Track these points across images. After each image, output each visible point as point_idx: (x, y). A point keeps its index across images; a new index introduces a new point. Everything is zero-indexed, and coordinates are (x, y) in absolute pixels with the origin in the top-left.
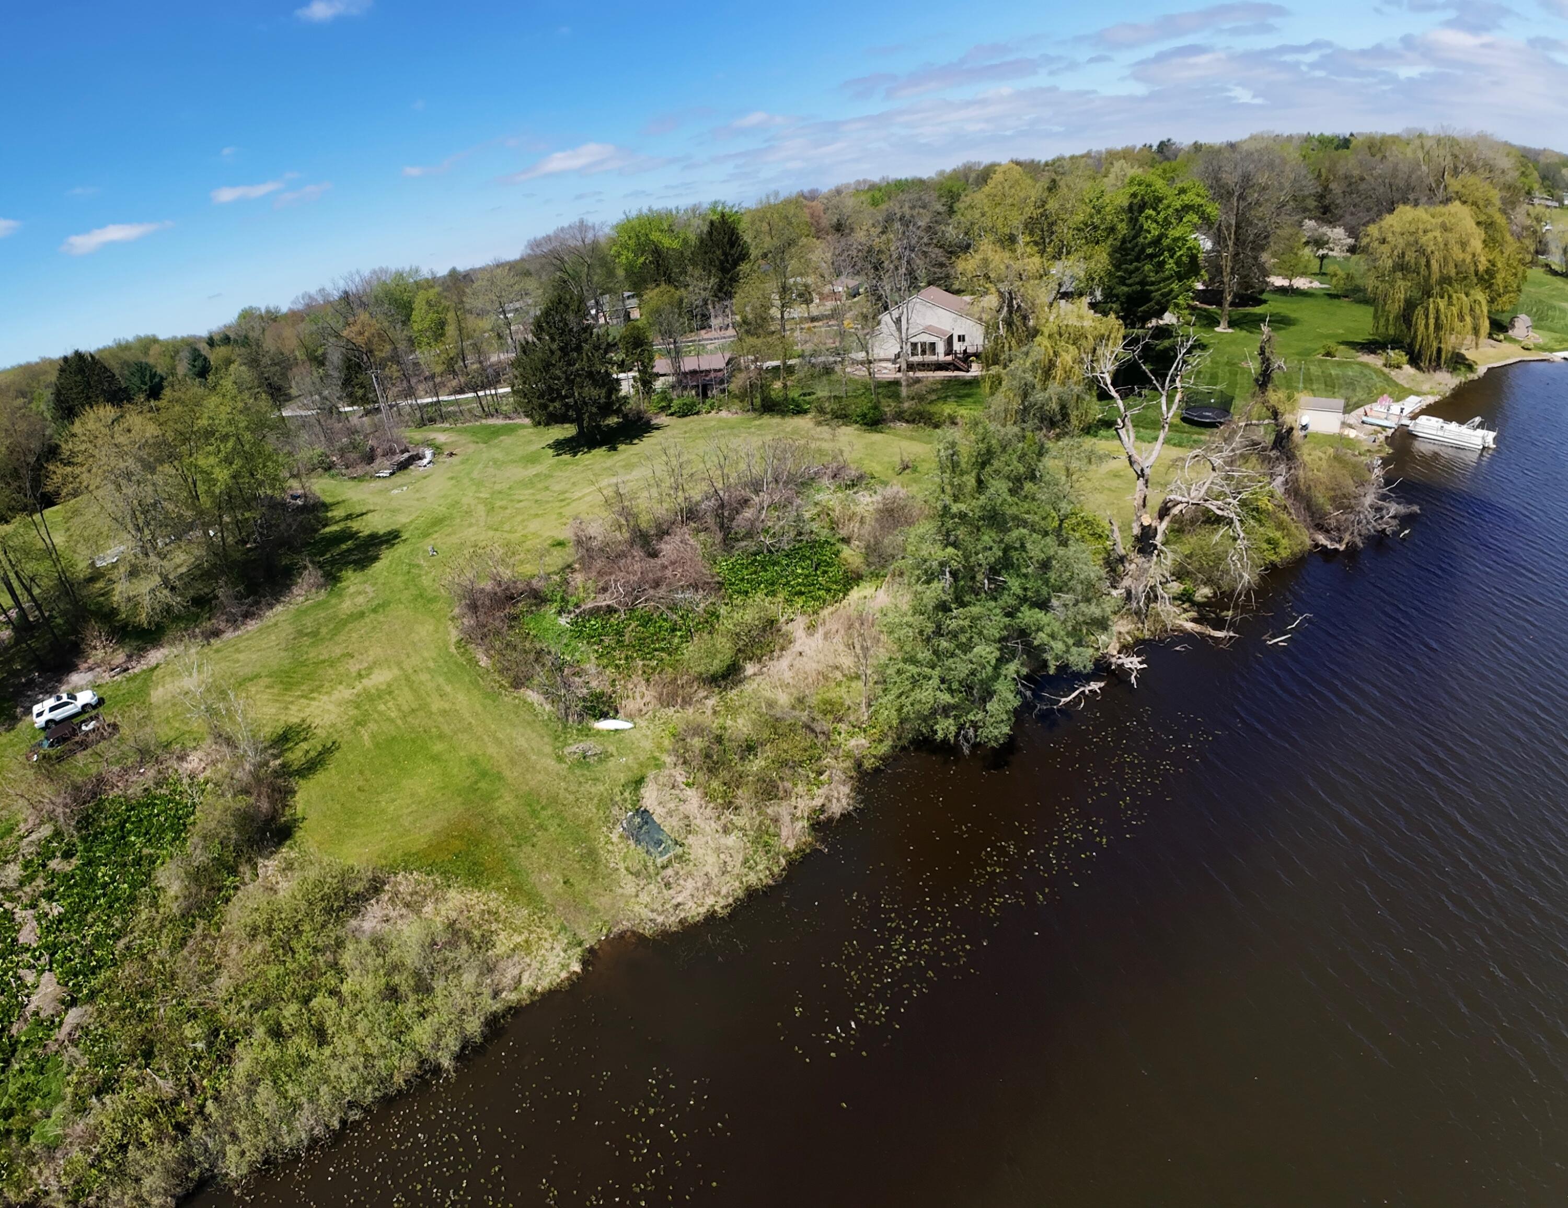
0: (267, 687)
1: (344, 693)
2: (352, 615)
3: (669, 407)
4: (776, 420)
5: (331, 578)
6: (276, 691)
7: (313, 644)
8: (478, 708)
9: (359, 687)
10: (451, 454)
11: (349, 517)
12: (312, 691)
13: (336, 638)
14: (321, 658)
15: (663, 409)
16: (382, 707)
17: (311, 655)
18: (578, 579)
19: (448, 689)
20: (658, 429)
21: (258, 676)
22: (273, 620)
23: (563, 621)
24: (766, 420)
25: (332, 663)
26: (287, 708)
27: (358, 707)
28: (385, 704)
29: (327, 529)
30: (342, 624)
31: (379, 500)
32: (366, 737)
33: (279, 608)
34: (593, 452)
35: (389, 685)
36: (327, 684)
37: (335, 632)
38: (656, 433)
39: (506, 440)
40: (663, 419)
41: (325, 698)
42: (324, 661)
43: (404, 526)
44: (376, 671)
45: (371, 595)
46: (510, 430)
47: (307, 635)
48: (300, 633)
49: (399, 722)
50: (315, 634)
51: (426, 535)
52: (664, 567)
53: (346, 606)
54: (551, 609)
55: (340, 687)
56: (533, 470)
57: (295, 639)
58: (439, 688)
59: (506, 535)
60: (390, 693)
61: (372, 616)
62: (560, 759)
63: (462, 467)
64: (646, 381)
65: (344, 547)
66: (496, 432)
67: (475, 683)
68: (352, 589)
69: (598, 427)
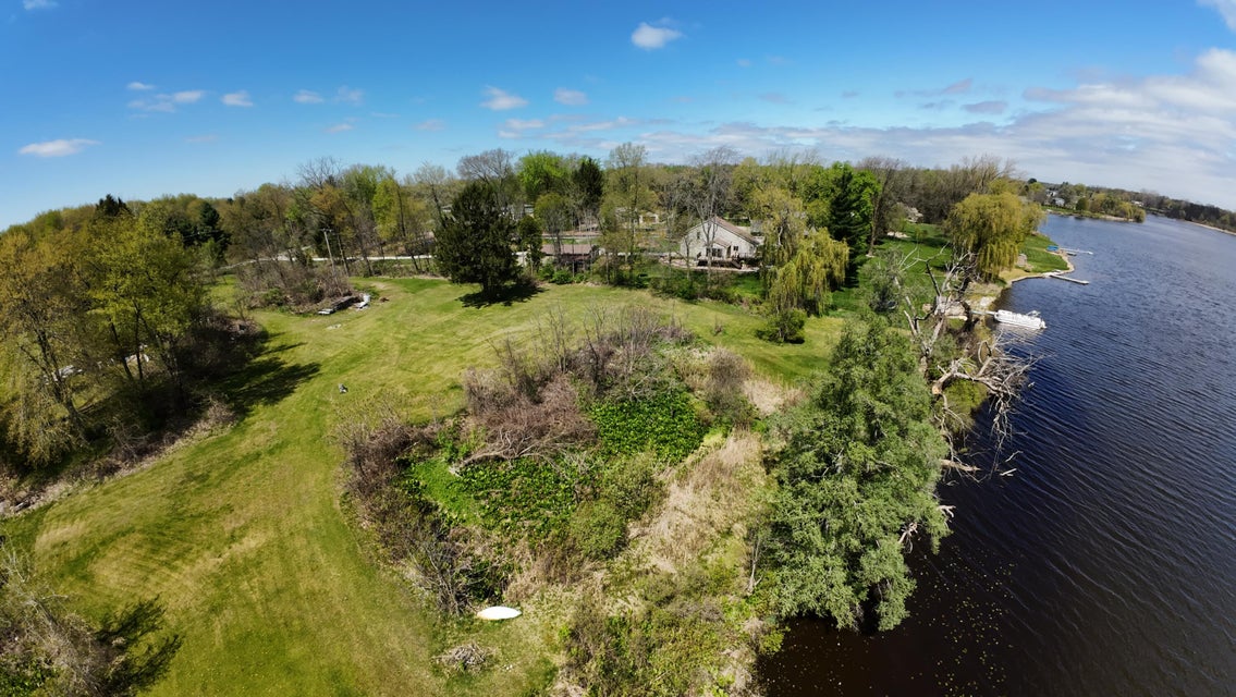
0: (138, 546)
1: (209, 563)
2: (245, 457)
3: (551, 277)
4: (626, 291)
5: (241, 412)
6: (142, 552)
7: (199, 492)
8: (351, 590)
9: (227, 554)
10: (384, 300)
11: (282, 348)
12: (178, 556)
13: (224, 484)
14: (201, 509)
15: (547, 278)
16: (245, 585)
17: (192, 505)
18: (470, 423)
19: (322, 560)
20: (541, 291)
21: (131, 530)
22: (170, 458)
23: (453, 470)
24: (618, 290)
25: (208, 517)
26: (146, 579)
27: (218, 585)
28: (249, 580)
29: (258, 359)
30: (233, 466)
31: (314, 334)
32: (217, 632)
33: (180, 443)
34: (494, 305)
35: (259, 553)
36: (196, 548)
37: (225, 476)
38: (540, 294)
39: (430, 292)
40: (546, 285)
41: (187, 568)
42: (200, 515)
43: (327, 360)
44: (251, 533)
45: (274, 433)
46: (433, 284)
47: (195, 479)
48: (190, 477)
49: (259, 607)
50: (203, 478)
51: (342, 371)
52: (547, 414)
53: (245, 445)
54: (443, 456)
55: (207, 554)
56: (445, 318)
57: (182, 483)
58: (312, 560)
59: (412, 375)
60: (259, 563)
61: (268, 458)
62: (437, 671)
63: (390, 311)
64: (536, 257)
65: (265, 378)
66: (423, 285)
67: (352, 552)
68: (256, 427)
69: (499, 287)
